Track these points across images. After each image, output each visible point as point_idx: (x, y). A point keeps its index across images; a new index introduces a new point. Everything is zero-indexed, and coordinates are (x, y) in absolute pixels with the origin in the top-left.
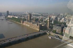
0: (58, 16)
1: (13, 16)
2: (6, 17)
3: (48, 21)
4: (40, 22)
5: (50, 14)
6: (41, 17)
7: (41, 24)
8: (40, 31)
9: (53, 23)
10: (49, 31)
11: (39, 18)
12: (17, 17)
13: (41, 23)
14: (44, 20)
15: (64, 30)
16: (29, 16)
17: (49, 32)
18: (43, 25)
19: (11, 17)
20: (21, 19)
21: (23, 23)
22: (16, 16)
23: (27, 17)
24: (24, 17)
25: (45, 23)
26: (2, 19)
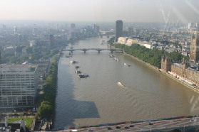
1: (136, 41)
2: (111, 42)
12: (148, 46)
19: (130, 42)
22: (148, 40)
26: (99, 50)
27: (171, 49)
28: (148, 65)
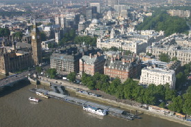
6: (22, 19)
11: (14, 27)
14: (27, 31)
15: (81, 66)
18: (18, 54)
25: (27, 46)
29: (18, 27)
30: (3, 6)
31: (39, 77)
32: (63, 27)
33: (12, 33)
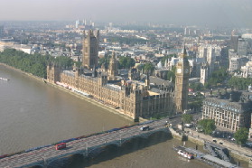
0: (233, 42)
3: (179, 71)
4: (139, 79)
5: (192, 32)
7: (145, 89)
8: (137, 120)
9: (203, 82)
10: (182, 124)
11: (138, 57)
13: (143, 81)
14: (159, 65)
16: (86, 43)
17: (180, 127)
18: (151, 93)
19: (1, 46)
20: (48, 56)
21: (57, 78)
22: (26, 43)
23: (80, 47)
24: (63, 46)
25: (165, 83)
27: (57, 53)
28: (30, 75)
29: (144, 58)
30: (118, 31)
31: (186, 130)
32: (210, 62)
33: (137, 64)
